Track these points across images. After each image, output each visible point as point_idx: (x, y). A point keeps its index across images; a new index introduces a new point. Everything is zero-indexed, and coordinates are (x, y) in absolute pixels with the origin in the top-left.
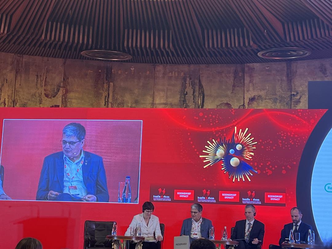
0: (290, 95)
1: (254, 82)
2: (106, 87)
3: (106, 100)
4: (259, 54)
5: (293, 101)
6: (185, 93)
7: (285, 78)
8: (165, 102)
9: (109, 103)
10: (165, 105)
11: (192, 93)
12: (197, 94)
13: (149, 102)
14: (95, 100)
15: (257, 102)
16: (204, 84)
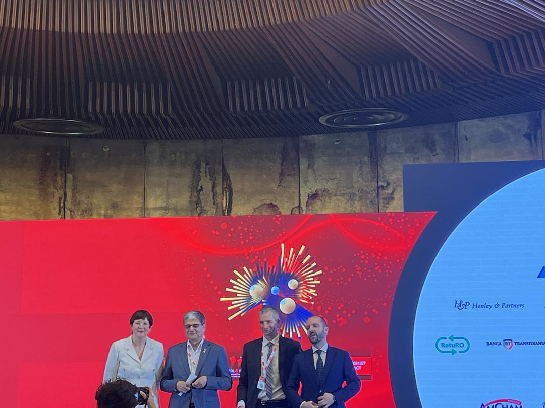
0: (376, 187)
1: (316, 166)
2: (60, 182)
3: (62, 205)
4: (322, 120)
5: (382, 197)
6: (199, 188)
7: (366, 159)
8: (164, 205)
9: (66, 209)
10: (165, 210)
11: (211, 189)
12: (219, 189)
13: (136, 206)
14: (42, 205)
15: (322, 201)
16: (230, 172)
